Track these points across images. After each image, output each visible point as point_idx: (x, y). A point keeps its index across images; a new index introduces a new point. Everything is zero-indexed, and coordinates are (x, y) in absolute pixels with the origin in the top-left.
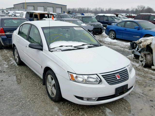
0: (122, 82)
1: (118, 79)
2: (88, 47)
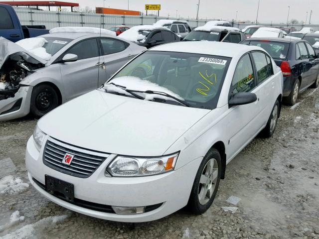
1: (64, 162)
2: (154, 98)
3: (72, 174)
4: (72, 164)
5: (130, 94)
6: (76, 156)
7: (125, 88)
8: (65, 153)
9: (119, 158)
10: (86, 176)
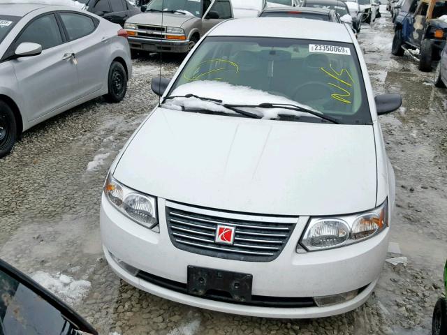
0: (228, 258)
1: (218, 239)
2: (279, 115)
3: (242, 258)
4: (235, 241)
5: (234, 112)
6: (237, 227)
7: (221, 101)
8: (216, 224)
9: (313, 221)
10: (270, 258)
